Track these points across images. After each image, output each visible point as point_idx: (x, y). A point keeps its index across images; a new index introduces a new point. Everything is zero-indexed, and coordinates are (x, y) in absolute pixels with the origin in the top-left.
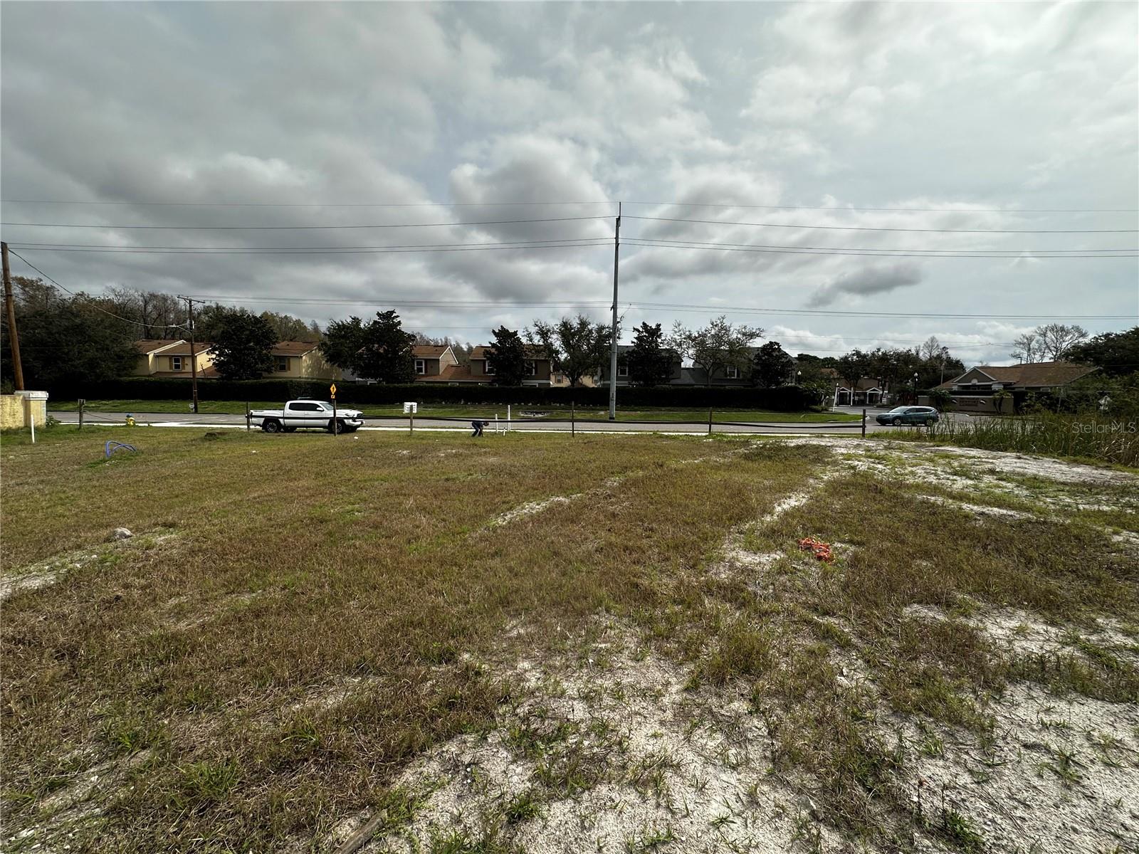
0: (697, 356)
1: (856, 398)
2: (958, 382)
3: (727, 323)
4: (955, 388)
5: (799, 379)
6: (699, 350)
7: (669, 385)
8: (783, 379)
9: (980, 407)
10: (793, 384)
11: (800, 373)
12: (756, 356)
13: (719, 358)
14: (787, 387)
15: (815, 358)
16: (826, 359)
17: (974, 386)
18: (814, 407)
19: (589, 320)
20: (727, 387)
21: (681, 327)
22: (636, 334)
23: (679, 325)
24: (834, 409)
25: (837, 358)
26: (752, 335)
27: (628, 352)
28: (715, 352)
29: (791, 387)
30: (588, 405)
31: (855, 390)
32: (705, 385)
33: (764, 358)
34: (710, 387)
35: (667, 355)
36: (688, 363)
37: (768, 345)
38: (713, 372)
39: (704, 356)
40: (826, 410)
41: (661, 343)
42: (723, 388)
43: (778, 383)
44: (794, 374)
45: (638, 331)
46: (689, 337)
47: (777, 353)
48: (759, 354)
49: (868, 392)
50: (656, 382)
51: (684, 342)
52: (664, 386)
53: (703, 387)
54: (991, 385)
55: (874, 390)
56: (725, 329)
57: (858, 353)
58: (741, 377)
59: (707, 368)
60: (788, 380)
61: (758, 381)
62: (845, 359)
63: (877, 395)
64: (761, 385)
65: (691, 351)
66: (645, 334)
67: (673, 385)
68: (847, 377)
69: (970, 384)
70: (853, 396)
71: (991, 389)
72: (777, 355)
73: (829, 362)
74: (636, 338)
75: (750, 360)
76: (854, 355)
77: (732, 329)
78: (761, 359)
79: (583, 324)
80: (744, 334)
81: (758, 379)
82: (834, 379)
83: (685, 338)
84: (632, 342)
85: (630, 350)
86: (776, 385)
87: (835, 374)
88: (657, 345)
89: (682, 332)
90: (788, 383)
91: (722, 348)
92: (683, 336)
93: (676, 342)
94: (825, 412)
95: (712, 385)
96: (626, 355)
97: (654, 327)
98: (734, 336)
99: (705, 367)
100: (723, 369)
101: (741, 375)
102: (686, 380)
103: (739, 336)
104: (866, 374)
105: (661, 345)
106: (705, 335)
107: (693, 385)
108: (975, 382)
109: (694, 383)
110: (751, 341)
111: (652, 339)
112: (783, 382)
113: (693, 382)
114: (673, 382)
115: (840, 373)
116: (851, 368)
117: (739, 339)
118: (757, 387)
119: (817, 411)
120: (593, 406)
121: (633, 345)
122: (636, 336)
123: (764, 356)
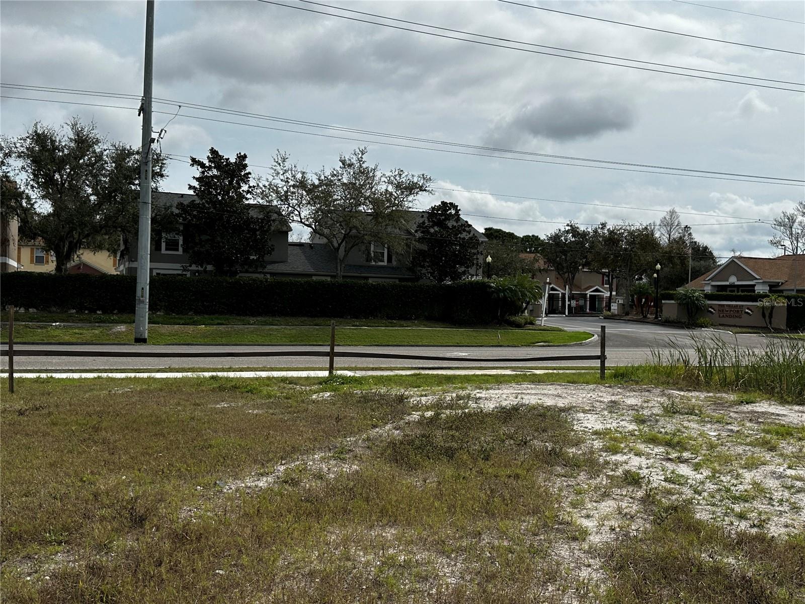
0: (316, 221)
1: (574, 303)
2: (712, 279)
3: (369, 164)
4: (708, 289)
5: (489, 270)
6: (319, 209)
7: (265, 273)
8: (463, 269)
9: (745, 320)
10: (480, 278)
11: (489, 259)
12: (419, 226)
13: (355, 227)
14: (471, 283)
15: (511, 236)
16: (527, 237)
17: (732, 286)
18: (513, 318)
19: (97, 133)
20: (370, 281)
21: (287, 165)
22: (197, 172)
23: (284, 160)
24: (544, 321)
25: (543, 237)
26: (412, 188)
27: (180, 206)
28: (348, 215)
29: (477, 283)
30: (92, 311)
31: (571, 290)
32: (332, 276)
33: (432, 230)
34: (340, 280)
35: (261, 216)
36: (300, 233)
37: (439, 208)
38: (347, 251)
39: (330, 222)
40: (532, 323)
41: (248, 192)
42: (362, 282)
43: (456, 276)
44: (481, 261)
45: (202, 165)
46: (302, 184)
47: (455, 224)
48: (424, 223)
49: (589, 293)
50: (238, 268)
51: (293, 193)
52: (254, 276)
53: (329, 279)
54: (754, 286)
55: (597, 291)
56: (365, 173)
57: (574, 230)
58: (394, 263)
59: (336, 245)
60: (472, 271)
61: (424, 271)
62: (556, 238)
63: (601, 298)
64: (428, 279)
65: (305, 212)
66: (215, 172)
67: (272, 274)
68: (559, 268)
69: (727, 283)
70: (569, 300)
71: (754, 291)
72: (454, 227)
73: (531, 242)
74: (197, 179)
75: (409, 233)
76: (567, 232)
77: (378, 174)
78: (429, 232)
79: (83, 143)
80: (398, 186)
81: (423, 267)
82: (540, 271)
83: (294, 186)
84: (191, 187)
85: (186, 203)
86: (453, 279)
87: (541, 262)
88: (241, 197)
89: (289, 175)
90: (472, 276)
91: (361, 208)
92: (292, 183)
93: (277, 192)
94: (531, 327)
95: (344, 277)
96: (176, 211)
97: (233, 160)
98: (382, 187)
99: (331, 243)
100: (363, 248)
101: (394, 257)
102: (297, 264)
103: (390, 188)
104: (587, 264)
105: (249, 196)
106: (329, 183)
107: (311, 275)
108: (733, 280)
109: (312, 271)
110: (410, 198)
111: (231, 182)
112: (464, 273)
113: (309, 269)
114: (270, 268)
115: (549, 261)
116: (564, 253)
117: (391, 194)
118: (421, 282)
119: (518, 326)
120: (104, 313)
121: (191, 192)
122: (198, 175)
123: (432, 227)
